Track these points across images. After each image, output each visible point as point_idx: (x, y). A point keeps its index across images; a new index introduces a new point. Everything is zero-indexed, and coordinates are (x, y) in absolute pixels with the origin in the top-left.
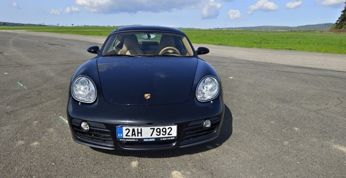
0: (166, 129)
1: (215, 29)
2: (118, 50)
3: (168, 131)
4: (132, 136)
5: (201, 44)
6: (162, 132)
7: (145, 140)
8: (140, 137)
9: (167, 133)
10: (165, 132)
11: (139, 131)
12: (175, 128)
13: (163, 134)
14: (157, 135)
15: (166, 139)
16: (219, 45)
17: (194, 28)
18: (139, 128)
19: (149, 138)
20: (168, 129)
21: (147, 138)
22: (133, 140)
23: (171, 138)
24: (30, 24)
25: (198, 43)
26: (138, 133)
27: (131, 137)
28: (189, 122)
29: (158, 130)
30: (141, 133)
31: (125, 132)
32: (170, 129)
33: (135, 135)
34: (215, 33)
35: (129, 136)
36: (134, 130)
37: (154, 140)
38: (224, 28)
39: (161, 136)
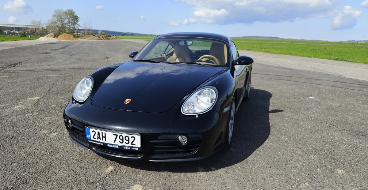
0: (129, 138)
1: (348, 41)
2: (168, 57)
3: (131, 140)
4: (98, 139)
5: (312, 57)
6: (125, 141)
7: (109, 146)
8: (104, 141)
9: (131, 142)
10: (128, 140)
11: (104, 136)
12: (138, 138)
13: (126, 142)
14: (120, 142)
15: (129, 148)
16: (335, 60)
17: (319, 40)
18: (104, 132)
19: (113, 145)
20: (131, 138)
21: (111, 144)
22: (99, 143)
23: (135, 149)
24: (151, 35)
25: (308, 57)
26: (103, 137)
27: (96, 140)
28: (158, 135)
29: (121, 138)
30: (105, 137)
31: (92, 134)
32: (133, 139)
33: (100, 138)
34: (341, 46)
35: (96, 138)
36: (99, 133)
37: (117, 147)
38: (361, 41)
39: (124, 144)
